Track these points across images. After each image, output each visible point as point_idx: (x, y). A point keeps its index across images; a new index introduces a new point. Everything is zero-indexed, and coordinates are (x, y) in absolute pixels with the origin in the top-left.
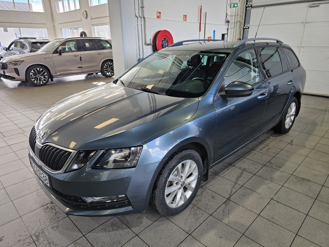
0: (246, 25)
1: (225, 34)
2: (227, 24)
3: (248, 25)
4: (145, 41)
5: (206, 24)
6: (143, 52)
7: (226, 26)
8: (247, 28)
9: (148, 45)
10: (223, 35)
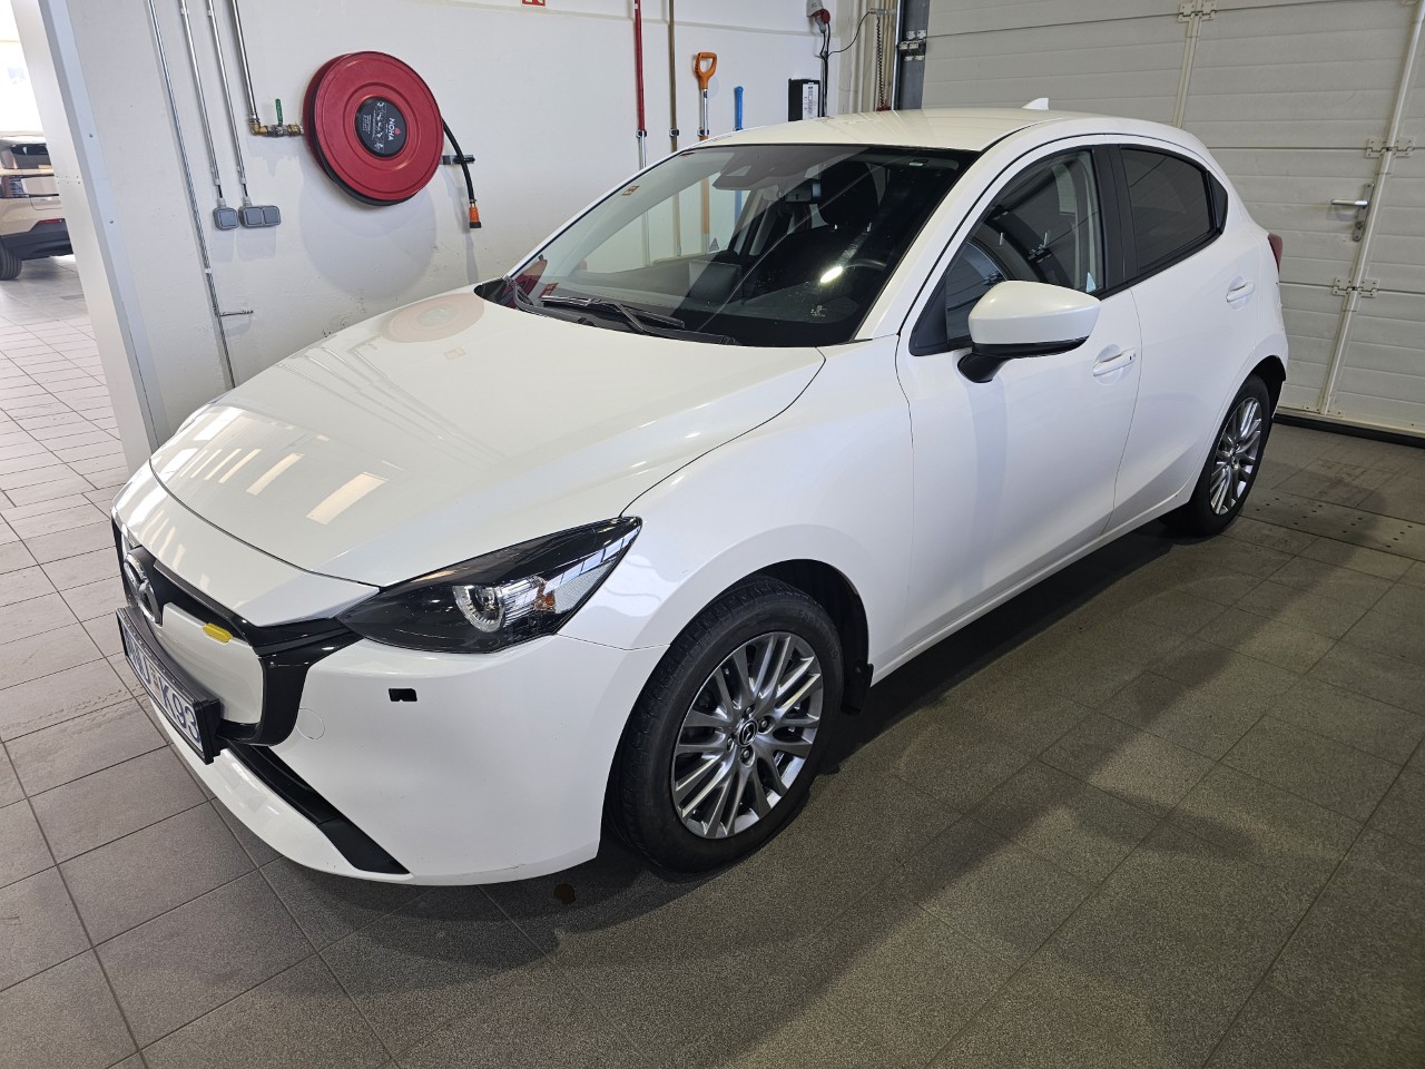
0: (911, 35)
1: (806, 81)
2: (817, 29)
3: (922, 34)
4: (251, 110)
5: (676, 27)
6: (241, 173)
7: (813, 38)
8: (914, 47)
9: (273, 133)
10: (795, 88)
